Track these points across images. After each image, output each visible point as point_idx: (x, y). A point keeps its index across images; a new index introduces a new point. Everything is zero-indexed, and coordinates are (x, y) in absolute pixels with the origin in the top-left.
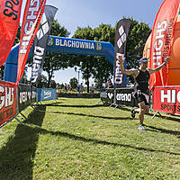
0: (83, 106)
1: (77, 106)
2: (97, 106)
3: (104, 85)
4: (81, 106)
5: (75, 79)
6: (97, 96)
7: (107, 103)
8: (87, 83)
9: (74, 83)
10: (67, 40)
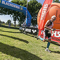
0: (12, 32)
1: (9, 32)
2: (17, 33)
3: (22, 25)
4: (10, 32)
5: (10, 20)
6: (18, 29)
7: (22, 32)
8: (15, 23)
9: (9, 22)
10: (8, 2)
